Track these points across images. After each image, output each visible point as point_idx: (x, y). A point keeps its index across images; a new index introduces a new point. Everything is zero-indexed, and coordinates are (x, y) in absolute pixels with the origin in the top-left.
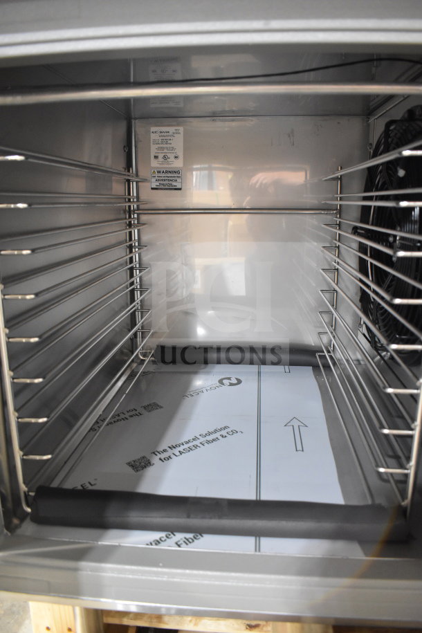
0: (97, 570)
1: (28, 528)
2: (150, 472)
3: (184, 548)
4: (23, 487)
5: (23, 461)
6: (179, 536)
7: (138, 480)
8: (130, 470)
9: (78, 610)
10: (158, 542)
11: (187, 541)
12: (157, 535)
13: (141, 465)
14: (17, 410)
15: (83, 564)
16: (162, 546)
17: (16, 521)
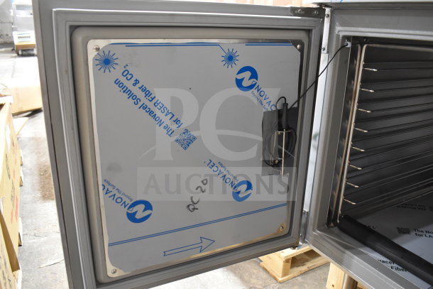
0: (352, 257)
1: (336, 230)
2: (406, 236)
3: (394, 270)
4: (340, 212)
5: (343, 201)
6: (395, 265)
7: (396, 236)
8: (397, 231)
9: (346, 275)
10: (384, 262)
11: (397, 269)
12: (385, 259)
13: (404, 231)
14: (347, 178)
15: (347, 252)
16: (385, 264)
17: (332, 225)
